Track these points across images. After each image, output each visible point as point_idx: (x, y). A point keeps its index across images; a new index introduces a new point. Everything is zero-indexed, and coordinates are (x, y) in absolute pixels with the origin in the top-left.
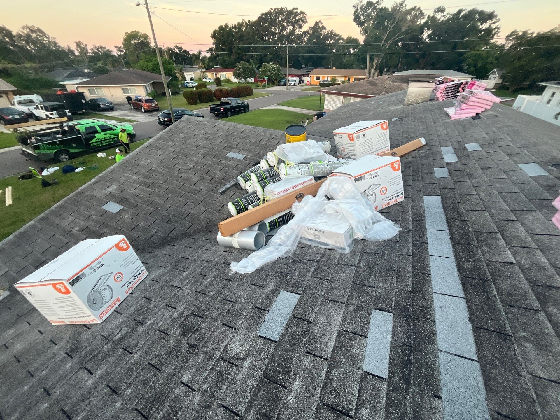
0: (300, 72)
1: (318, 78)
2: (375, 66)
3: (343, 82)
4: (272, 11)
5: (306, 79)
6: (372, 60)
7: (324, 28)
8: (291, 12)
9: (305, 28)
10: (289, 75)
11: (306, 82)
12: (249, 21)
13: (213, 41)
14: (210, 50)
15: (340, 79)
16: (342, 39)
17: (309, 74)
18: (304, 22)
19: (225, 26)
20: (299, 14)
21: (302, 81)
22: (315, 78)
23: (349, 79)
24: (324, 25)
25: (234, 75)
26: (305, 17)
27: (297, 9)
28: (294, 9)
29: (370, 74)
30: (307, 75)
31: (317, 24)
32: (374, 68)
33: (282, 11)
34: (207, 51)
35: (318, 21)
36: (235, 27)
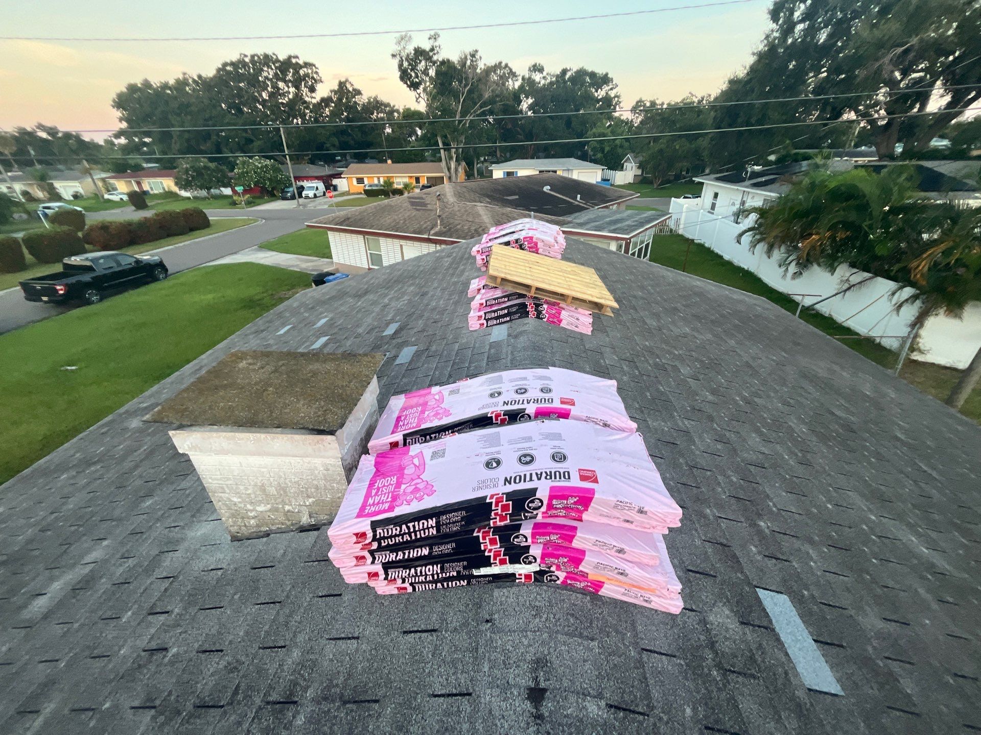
0: (327, 171)
1: (360, 181)
2: (454, 156)
3: (406, 186)
4: (247, 59)
5: (340, 183)
7: (358, 92)
8: (286, 63)
10: (303, 178)
11: (340, 189)
13: (119, 115)
15: (400, 181)
16: (398, 111)
17: (342, 173)
18: (316, 80)
19: (142, 84)
20: (303, 67)
22: (355, 180)
23: (417, 180)
26: (316, 73)
27: (297, 57)
28: (290, 57)
29: (449, 169)
30: (338, 175)
31: (342, 85)
35: (343, 80)
36: (169, 87)
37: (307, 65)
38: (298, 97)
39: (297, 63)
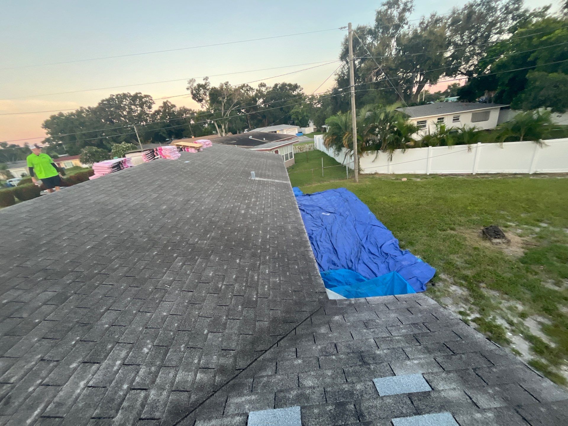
4: (114, 97)
7: (174, 106)
8: (135, 97)
9: (155, 108)
12: (89, 108)
13: (46, 131)
16: (196, 113)
18: (151, 103)
19: (58, 115)
20: (144, 98)
25: (81, 161)
26: (151, 99)
28: (137, 94)
33: (125, 96)
35: (165, 101)
36: (73, 115)
37: (146, 96)
38: (143, 112)
39: (141, 96)
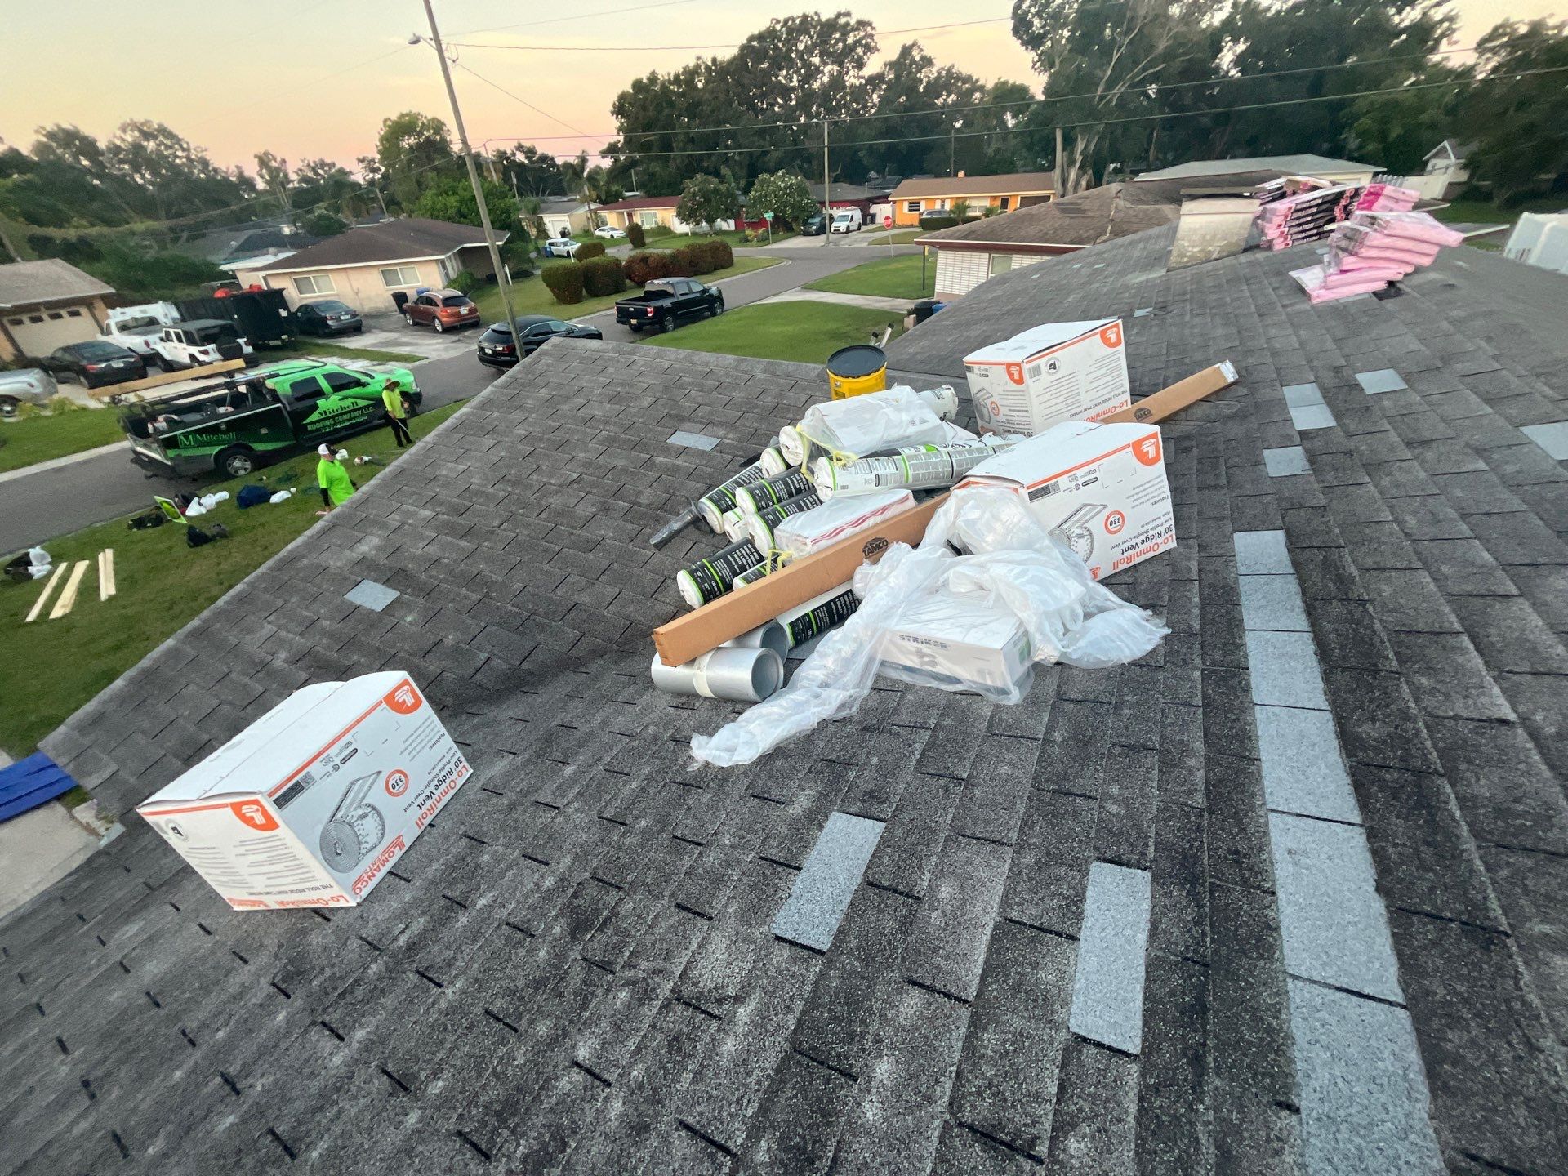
0: (865, 192)
1: (914, 206)
2: (1079, 159)
3: (988, 212)
4: (778, 27)
5: (882, 211)
6: (1069, 142)
7: (927, 61)
8: (831, 26)
9: (874, 65)
10: (833, 204)
11: (880, 220)
12: (714, 60)
13: (618, 124)
14: (612, 150)
15: (978, 204)
16: (982, 89)
17: (888, 195)
18: (868, 49)
19: (648, 79)
20: (853, 30)
21: (868, 218)
22: (906, 205)
23: (1005, 202)
24: (926, 53)
25: (678, 215)
26: (871, 36)
27: (848, 14)
28: (839, 15)
29: (1064, 182)
30: (884, 199)
31: (906, 51)
32: (1078, 165)
33: (805, 24)
34: (604, 154)
35: (908, 43)
36: (677, 80)
38: (837, 80)
39: (847, 25)
